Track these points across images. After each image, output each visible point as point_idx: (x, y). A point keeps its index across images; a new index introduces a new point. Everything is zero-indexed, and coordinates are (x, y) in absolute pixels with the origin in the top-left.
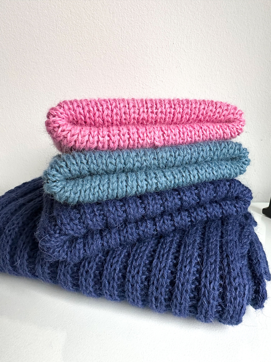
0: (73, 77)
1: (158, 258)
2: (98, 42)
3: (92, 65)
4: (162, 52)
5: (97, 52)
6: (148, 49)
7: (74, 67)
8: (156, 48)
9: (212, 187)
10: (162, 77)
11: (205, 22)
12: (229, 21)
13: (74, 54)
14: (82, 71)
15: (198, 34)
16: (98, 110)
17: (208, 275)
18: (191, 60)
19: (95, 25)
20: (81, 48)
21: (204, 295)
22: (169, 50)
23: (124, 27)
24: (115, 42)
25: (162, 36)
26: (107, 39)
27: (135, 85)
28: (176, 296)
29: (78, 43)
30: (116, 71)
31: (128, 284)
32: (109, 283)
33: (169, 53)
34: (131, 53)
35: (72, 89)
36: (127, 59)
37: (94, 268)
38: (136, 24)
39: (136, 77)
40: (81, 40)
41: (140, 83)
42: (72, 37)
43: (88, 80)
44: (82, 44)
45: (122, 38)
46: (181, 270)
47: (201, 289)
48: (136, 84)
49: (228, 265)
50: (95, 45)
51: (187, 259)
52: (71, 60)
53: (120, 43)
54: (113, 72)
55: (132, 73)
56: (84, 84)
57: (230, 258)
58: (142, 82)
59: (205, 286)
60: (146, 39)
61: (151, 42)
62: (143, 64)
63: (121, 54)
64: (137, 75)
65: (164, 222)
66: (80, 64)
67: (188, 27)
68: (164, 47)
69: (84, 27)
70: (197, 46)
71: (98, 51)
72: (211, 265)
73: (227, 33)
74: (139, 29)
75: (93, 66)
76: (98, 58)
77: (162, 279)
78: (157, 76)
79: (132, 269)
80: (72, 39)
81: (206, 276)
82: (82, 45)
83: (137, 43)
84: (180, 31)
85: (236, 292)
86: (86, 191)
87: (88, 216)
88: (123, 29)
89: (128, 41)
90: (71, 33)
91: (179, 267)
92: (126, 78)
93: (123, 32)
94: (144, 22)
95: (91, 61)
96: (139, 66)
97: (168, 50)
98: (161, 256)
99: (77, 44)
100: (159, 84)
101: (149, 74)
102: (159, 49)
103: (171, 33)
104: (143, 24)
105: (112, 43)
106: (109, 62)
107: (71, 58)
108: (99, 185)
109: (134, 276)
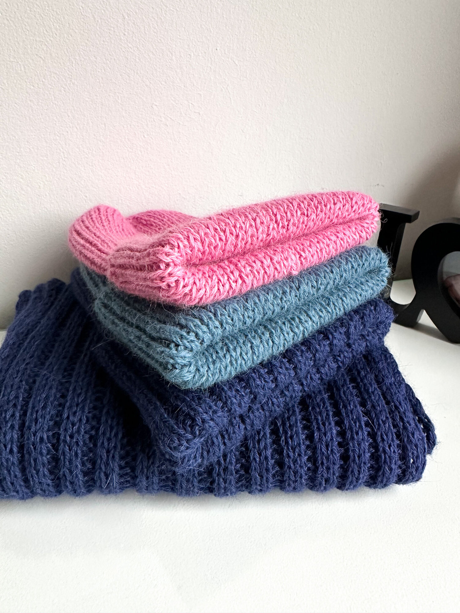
0: (32, 104)
1: (319, 429)
2: (79, 39)
3: (69, 82)
4: (197, 64)
5: (77, 58)
6: (174, 57)
7: (33, 86)
8: (188, 56)
9: (357, 317)
10: (199, 107)
11: (267, 16)
12: (303, 18)
13: (31, 61)
14: (50, 94)
15: (256, 35)
16: (221, 239)
17: (385, 437)
18: (245, 79)
19: (70, 5)
20: (45, 49)
21: (385, 462)
22: (210, 60)
23: (128, 13)
24: (113, 42)
25: (198, 36)
26: (97, 35)
27: (152, 120)
28: (352, 471)
29: (38, 39)
30: (118, 94)
31: (290, 471)
32: (262, 477)
33: (209, 65)
34: (144, 62)
35: (32, 128)
36: (137, 73)
37: (234, 461)
38: (152, 10)
39: (154, 106)
40: (44, 33)
41: (161, 117)
42: (24, 26)
43: (63, 110)
44: (47, 42)
45: (126, 34)
46: (353, 438)
47: (380, 456)
48: (155, 118)
49: (402, 419)
50: (73, 45)
51: (355, 423)
52: (25, 72)
53: (122, 43)
54: (111, 97)
55: (146, 98)
56: (55, 118)
57: (401, 409)
58: (164, 114)
59: (384, 451)
60: (169, 39)
61: (179, 44)
62: (166, 83)
63: (126, 65)
64: (156, 102)
65: (311, 378)
66: (44, 80)
67: (240, 21)
68: (200, 55)
69: (47, 8)
70: (255, 56)
71: (79, 56)
72: (384, 424)
73: (299, 36)
74: (156, 18)
75: (72, 85)
76: (80, 69)
77: (333, 456)
78: (190, 104)
79: (290, 451)
80: (25, 30)
81: (383, 440)
82: (46, 44)
83: (154, 45)
84: (227, 28)
85: (417, 449)
86: (226, 367)
87: (234, 401)
88: (127, 17)
89: (137, 40)
90: (21, 17)
91: (349, 435)
92: (137, 107)
93: (126, 23)
94: (165, 8)
95: (67, 74)
96: (158, 86)
97: (208, 60)
98: (321, 426)
99: (36, 41)
100: (194, 117)
101: (177, 102)
102: (192, 57)
103: (212, 31)
104: (163, 12)
105: (106, 43)
106: (102, 78)
107: (24, 67)
108: (241, 354)
109: (296, 460)
